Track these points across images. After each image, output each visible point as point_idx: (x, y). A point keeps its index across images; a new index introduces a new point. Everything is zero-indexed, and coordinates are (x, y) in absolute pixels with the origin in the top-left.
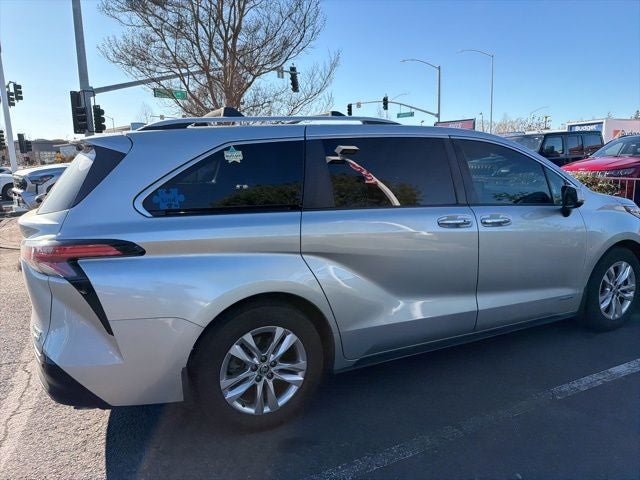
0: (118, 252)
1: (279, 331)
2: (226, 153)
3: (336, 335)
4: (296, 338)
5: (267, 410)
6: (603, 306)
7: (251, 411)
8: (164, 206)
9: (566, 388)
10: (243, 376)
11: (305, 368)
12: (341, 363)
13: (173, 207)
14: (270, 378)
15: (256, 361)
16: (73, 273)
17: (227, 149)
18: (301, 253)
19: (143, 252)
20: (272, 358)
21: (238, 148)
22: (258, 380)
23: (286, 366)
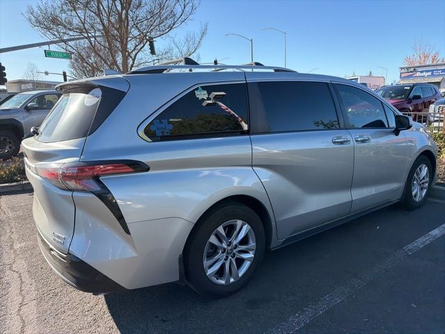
0: (131, 170)
1: (239, 223)
2: (196, 92)
3: (273, 223)
4: (249, 227)
5: (232, 280)
6: (413, 193)
7: (223, 282)
8: (159, 133)
9: (410, 246)
10: (216, 257)
11: (255, 248)
12: (276, 242)
13: (165, 134)
14: (233, 257)
15: (224, 245)
16: (97, 188)
17: (197, 89)
18: (252, 166)
19: (148, 169)
20: (235, 243)
21: (204, 88)
22: (226, 260)
23: (243, 247)
